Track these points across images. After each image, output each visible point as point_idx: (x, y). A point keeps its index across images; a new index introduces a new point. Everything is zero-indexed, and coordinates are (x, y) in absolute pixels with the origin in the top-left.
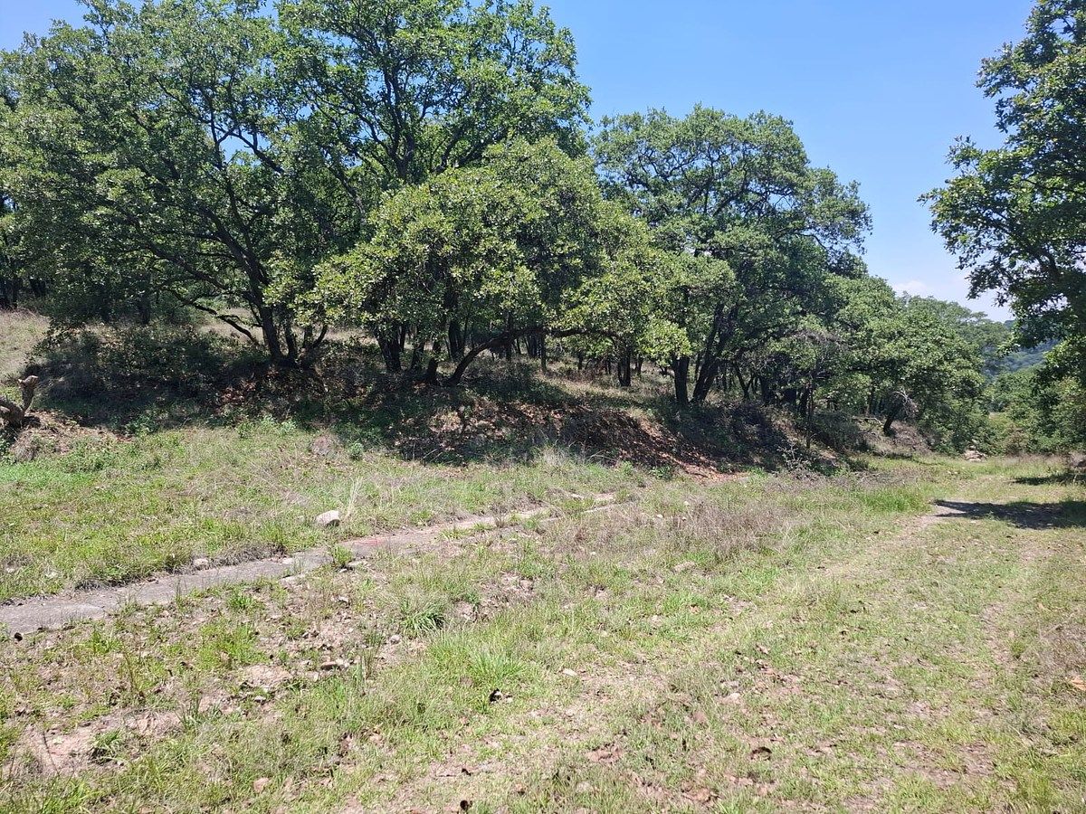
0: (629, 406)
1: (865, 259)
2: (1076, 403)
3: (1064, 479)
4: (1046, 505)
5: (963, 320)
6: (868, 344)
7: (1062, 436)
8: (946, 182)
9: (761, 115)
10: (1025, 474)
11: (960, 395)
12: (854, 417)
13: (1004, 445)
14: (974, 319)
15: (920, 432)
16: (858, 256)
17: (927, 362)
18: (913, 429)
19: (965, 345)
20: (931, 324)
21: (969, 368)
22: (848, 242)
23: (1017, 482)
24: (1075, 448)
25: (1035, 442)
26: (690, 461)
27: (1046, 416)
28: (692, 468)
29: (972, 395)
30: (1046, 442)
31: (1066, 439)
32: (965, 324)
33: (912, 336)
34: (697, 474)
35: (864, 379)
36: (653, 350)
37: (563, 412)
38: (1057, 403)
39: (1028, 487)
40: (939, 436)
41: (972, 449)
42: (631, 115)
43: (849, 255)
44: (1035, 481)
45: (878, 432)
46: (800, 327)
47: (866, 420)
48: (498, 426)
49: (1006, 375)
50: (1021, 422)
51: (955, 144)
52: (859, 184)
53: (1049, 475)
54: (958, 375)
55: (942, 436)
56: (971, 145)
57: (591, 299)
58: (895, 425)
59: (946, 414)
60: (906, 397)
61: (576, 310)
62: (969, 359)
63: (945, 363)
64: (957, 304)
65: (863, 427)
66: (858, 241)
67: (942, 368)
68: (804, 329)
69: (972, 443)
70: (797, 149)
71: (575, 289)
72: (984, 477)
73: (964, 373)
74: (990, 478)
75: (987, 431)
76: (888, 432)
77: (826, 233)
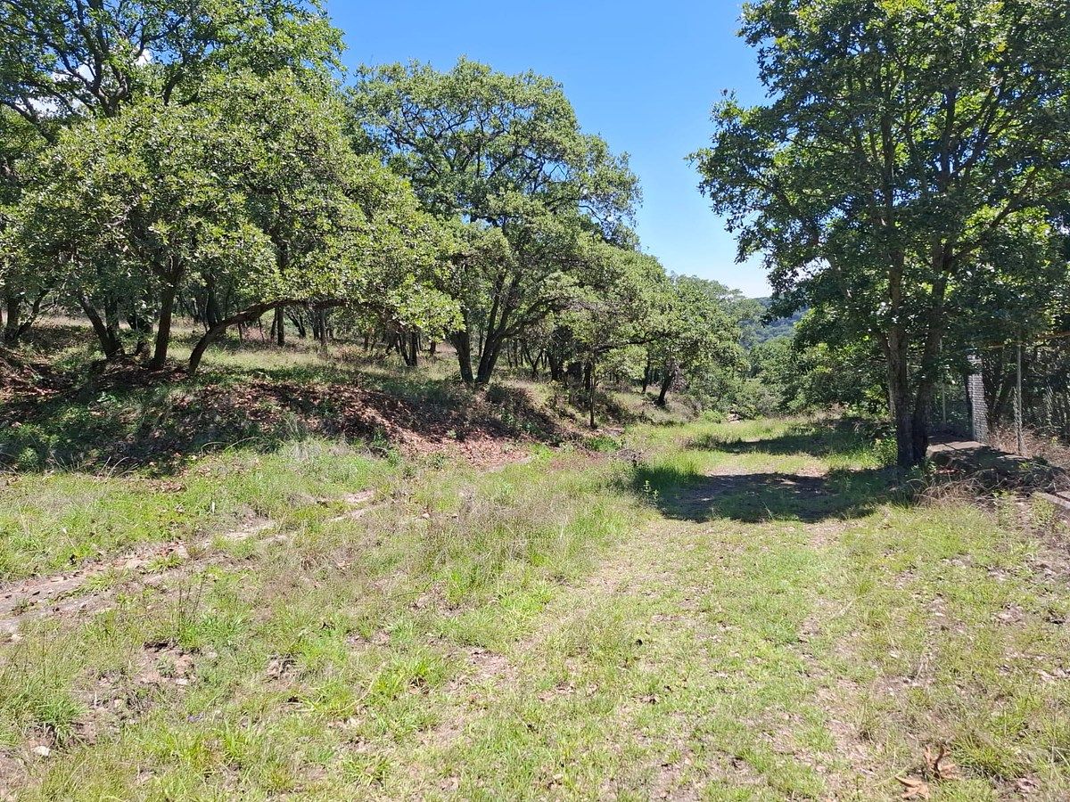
1: (637, 231)
5: (721, 297)
14: (731, 296)
16: (630, 228)
17: (693, 334)
20: (697, 299)
21: (730, 340)
22: (620, 214)
32: (724, 300)
35: (640, 351)
40: (705, 402)
41: (733, 413)
42: (391, 65)
43: (622, 227)
46: (576, 298)
49: (757, 346)
50: (772, 387)
51: (719, 101)
52: (630, 156)
56: (734, 102)
58: (668, 394)
66: (629, 214)
68: (581, 300)
69: (733, 407)
70: (567, 113)
76: (663, 401)
77: (600, 206)
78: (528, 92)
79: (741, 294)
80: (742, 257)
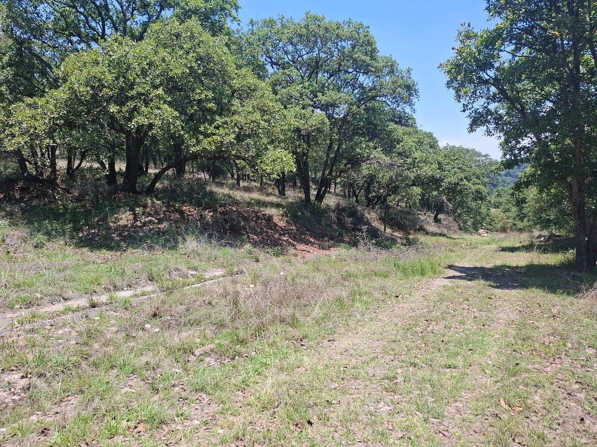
0: (266, 207)
1: (415, 116)
2: (536, 203)
3: (529, 248)
4: (517, 267)
5: (478, 159)
6: (413, 167)
7: (529, 221)
8: (453, 49)
9: (350, 22)
10: (507, 244)
11: (475, 199)
12: (419, 212)
13: (499, 226)
14: (483, 158)
15: (455, 220)
16: (410, 113)
17: (454, 180)
18: (451, 219)
19: (478, 171)
20: (457, 159)
21: (479, 184)
22: (404, 105)
23: (502, 250)
24: (535, 228)
25: (515, 225)
26: (302, 241)
27: (521, 210)
28: (301, 247)
29: (481, 199)
30: (520, 225)
31: (531, 223)
32: (479, 161)
33: (446, 165)
34: (304, 251)
35: (417, 190)
36: (268, 168)
37: (215, 211)
38: (526, 203)
39: (508, 254)
40: (465, 222)
41: (483, 229)
42: (268, 19)
43: (405, 113)
44: (512, 250)
45: (431, 220)
46: (372, 156)
47: (425, 214)
48: (160, 221)
49: (500, 188)
50: (508, 214)
51: (461, 29)
52: (412, 69)
53: (521, 245)
54: (474, 188)
55: (467, 222)
56: (471, 29)
57: (221, 131)
58: (441, 216)
59: (469, 210)
60: (445, 200)
61: (210, 139)
62: (479, 179)
63: (465, 180)
64: (474, 149)
65: (422, 218)
66: (411, 105)
67: (462, 183)
68: (375, 157)
69: (483, 226)
70: (370, 43)
71: (210, 125)
72: (484, 247)
73: (477, 187)
74: (487, 247)
75: (491, 219)
76: (437, 220)
77: (394, 101)
78: (346, 31)
79: (489, 157)
80: (471, 129)
